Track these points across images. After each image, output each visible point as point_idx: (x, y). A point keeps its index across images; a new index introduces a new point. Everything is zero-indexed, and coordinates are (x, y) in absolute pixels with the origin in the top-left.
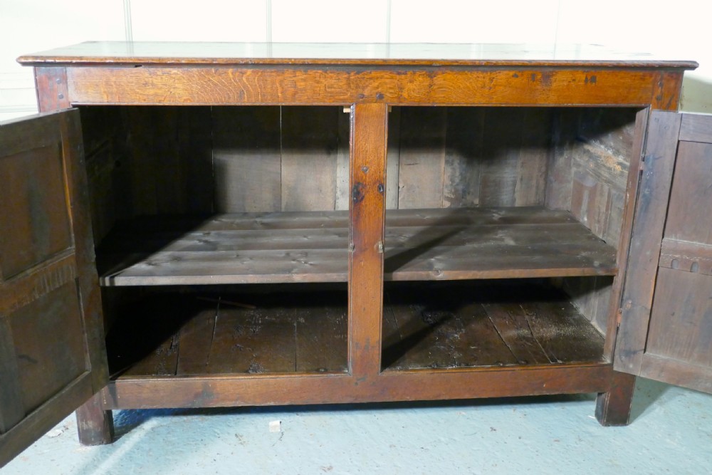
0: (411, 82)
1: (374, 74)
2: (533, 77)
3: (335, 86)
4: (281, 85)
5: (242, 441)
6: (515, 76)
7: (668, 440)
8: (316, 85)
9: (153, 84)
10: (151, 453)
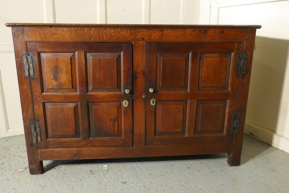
0: (154, 33)
1: (140, 30)
2: (200, 31)
3: (126, 35)
4: (105, 34)
5: (92, 173)
6: (194, 31)
7: (255, 171)
8: (119, 34)
9: (57, 34)
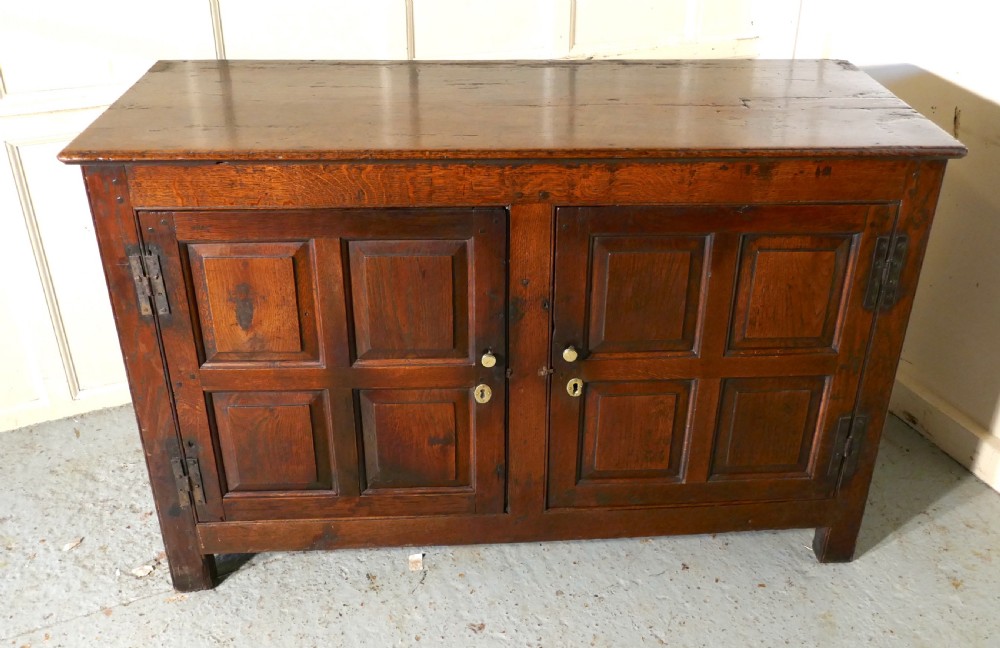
0: (584, 177)
1: (535, 168)
2: (748, 169)
3: (484, 183)
4: (412, 183)
5: (374, 585)
6: (724, 168)
8: (460, 183)
9: (241, 184)
10: (262, 604)
